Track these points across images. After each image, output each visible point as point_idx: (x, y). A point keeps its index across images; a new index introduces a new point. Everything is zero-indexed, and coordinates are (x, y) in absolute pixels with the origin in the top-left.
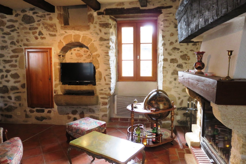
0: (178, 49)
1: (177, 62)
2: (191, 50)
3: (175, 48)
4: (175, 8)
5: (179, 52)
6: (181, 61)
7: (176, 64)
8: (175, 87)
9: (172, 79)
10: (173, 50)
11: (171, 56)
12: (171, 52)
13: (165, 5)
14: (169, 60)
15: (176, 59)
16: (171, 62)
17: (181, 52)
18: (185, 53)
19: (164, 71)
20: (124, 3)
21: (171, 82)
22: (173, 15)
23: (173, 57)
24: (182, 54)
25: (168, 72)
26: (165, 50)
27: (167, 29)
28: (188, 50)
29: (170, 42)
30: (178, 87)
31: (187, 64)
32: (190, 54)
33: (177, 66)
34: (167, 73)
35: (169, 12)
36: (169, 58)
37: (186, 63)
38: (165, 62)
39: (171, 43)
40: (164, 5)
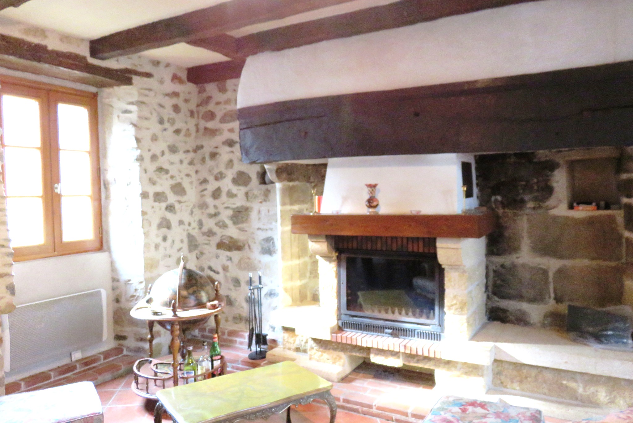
0: (167, 172)
1: (166, 199)
2: (188, 175)
3: (160, 169)
4: (158, 81)
5: (169, 179)
6: (172, 198)
7: (164, 205)
8: (165, 256)
9: (159, 240)
10: (158, 173)
11: (155, 186)
12: (155, 178)
13: (140, 69)
14: (151, 195)
15: (163, 193)
16: (155, 201)
17: (172, 177)
18: (179, 180)
19: (145, 221)
20: (47, 34)
21: (157, 247)
22: (155, 96)
23: (158, 189)
24: (173, 182)
25: (152, 224)
26: (144, 172)
27: (145, 124)
28: (182, 175)
29: (150, 154)
30: (170, 256)
31: (181, 204)
32: (186, 183)
33: (167, 208)
34: (150, 225)
35: (145, 86)
36: (151, 190)
37: (179, 202)
38: (144, 200)
39: (154, 158)
40: (136, 66)
